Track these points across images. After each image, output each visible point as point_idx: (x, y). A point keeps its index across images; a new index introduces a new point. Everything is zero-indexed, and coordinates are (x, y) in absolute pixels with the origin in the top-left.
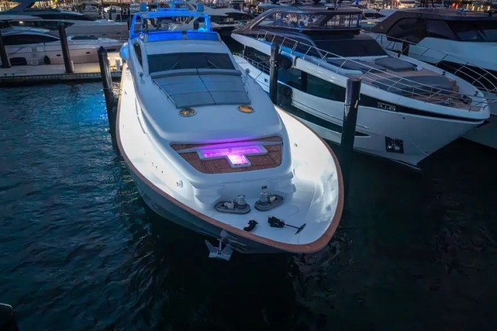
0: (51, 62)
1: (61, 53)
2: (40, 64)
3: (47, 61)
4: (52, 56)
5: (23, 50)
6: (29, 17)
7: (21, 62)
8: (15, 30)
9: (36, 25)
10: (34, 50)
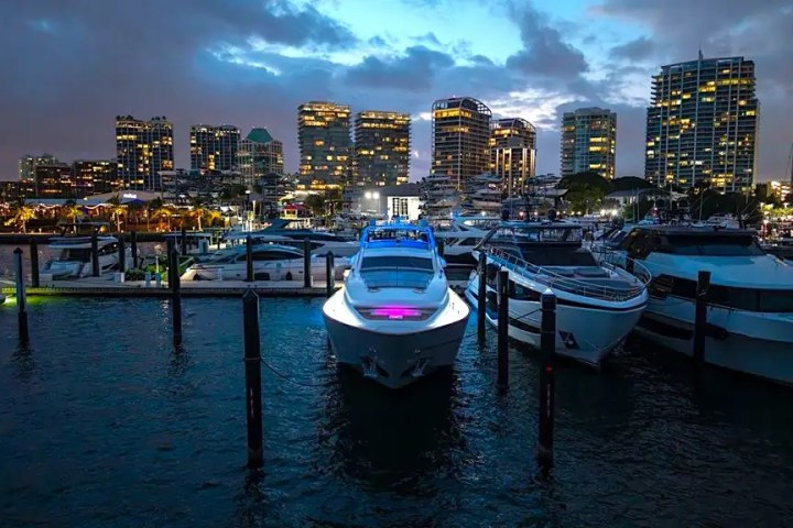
0: (293, 277)
1: (303, 270)
2: (282, 279)
3: (289, 277)
4: (295, 273)
5: (268, 266)
6: (280, 237)
7: (265, 277)
8: (264, 247)
9: (286, 243)
10: (279, 265)
